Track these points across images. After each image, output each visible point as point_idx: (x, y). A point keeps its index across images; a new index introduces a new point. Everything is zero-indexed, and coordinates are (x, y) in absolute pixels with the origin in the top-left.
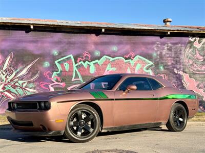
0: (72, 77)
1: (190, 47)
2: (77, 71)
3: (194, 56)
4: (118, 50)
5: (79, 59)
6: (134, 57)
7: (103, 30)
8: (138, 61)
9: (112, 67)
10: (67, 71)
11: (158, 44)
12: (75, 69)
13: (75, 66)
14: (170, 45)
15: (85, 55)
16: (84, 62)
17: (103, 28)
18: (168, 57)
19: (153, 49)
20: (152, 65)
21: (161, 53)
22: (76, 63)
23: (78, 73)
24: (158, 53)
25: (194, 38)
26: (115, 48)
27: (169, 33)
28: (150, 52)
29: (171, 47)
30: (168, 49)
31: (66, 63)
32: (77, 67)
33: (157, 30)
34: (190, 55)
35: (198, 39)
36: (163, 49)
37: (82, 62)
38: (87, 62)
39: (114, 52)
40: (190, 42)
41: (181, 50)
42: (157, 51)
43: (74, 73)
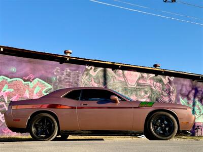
1: (87, 75)
3: (89, 82)
4: (17, 71)
6: (33, 80)
7: (2, 49)
8: (37, 84)
9: (8, 88)
11: (58, 69)
14: (69, 71)
17: (2, 47)
18: (67, 82)
19: (53, 73)
20: (51, 89)
21: (60, 78)
24: (58, 77)
25: (90, 67)
26: (13, 69)
27: (68, 59)
28: (50, 76)
29: (70, 73)
30: (67, 74)
33: (57, 55)
34: (86, 81)
35: (93, 67)
36: (63, 74)
39: (12, 73)
40: (87, 70)
41: (78, 77)
42: (56, 76)
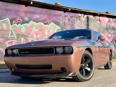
0: (9, 34)
1: (79, 20)
2: (13, 30)
3: (81, 25)
4: (40, 18)
5: (14, 22)
6: (49, 23)
7: (32, 3)
8: (52, 26)
9: (36, 29)
10: (5, 30)
11: (63, 16)
12: (11, 28)
13: (11, 26)
14: (69, 17)
15: (18, 19)
16: (18, 24)
17: (32, 1)
18: (68, 25)
19: (60, 19)
20: (60, 29)
21: (64, 22)
22: (12, 24)
23: (13, 32)
24: (63, 22)
25: (81, 15)
26: (38, 16)
27: (70, 10)
28: (58, 21)
29: (70, 19)
30: (68, 20)
31: (4, 24)
32: (12, 27)
34: (79, 24)
35: (83, 15)
36: (66, 20)
37: (16, 24)
38: (19, 24)
39: (37, 19)
40: (79, 17)
41: (74, 21)
42: (62, 21)
43: (10, 32)
